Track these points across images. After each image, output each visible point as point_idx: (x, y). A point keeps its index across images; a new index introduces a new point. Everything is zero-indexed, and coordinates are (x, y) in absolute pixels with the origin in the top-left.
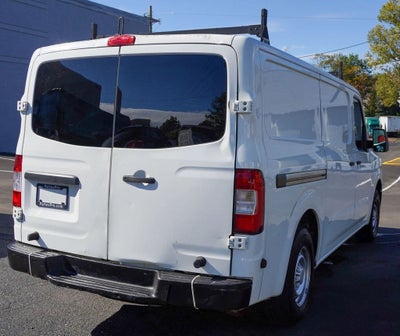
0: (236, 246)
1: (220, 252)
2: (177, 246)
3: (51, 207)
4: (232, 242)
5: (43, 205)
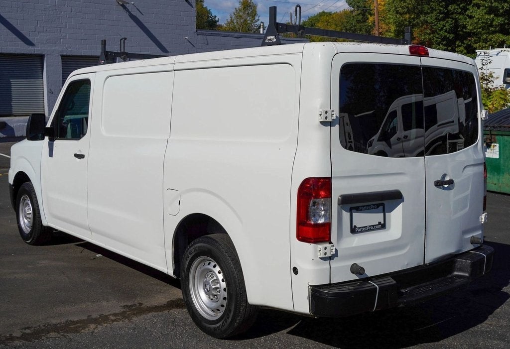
5: (359, 230)
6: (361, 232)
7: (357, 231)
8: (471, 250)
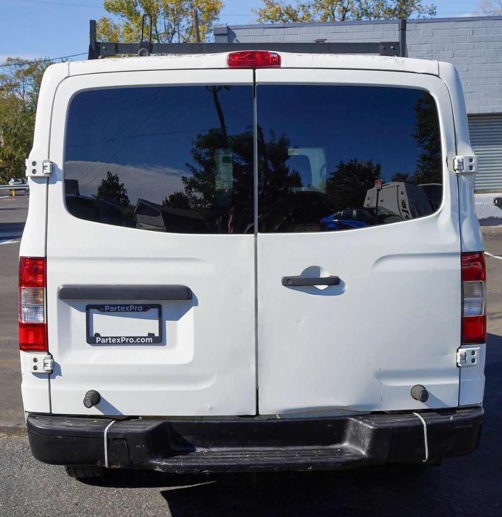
0: (469, 362)
1: (446, 373)
2: (382, 375)
3: (124, 343)
4: (464, 357)
5: (104, 341)
6: (108, 344)
7: (100, 343)
8: (417, 411)
